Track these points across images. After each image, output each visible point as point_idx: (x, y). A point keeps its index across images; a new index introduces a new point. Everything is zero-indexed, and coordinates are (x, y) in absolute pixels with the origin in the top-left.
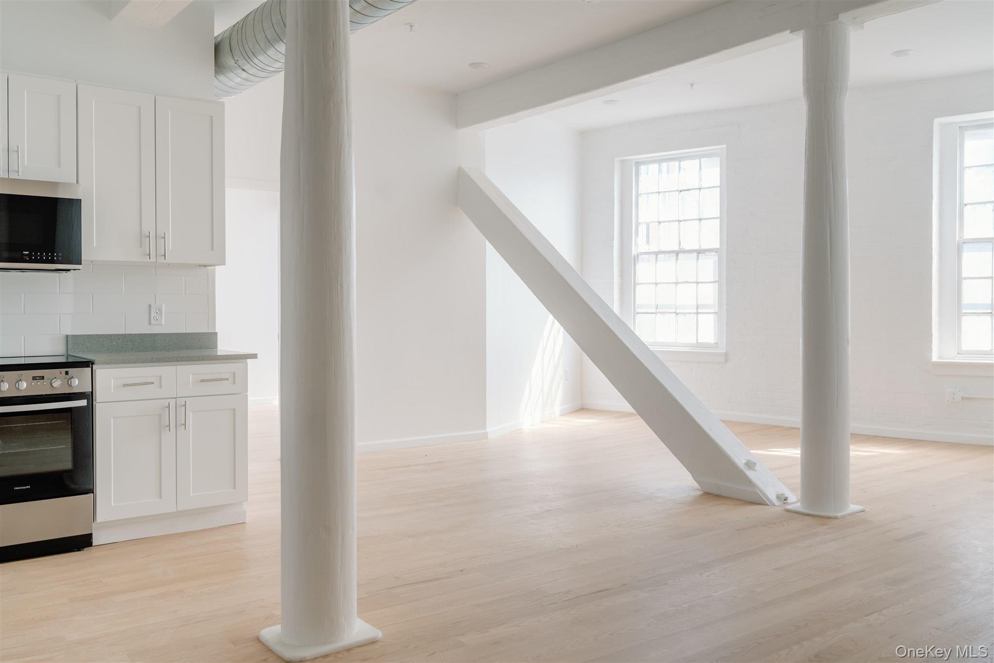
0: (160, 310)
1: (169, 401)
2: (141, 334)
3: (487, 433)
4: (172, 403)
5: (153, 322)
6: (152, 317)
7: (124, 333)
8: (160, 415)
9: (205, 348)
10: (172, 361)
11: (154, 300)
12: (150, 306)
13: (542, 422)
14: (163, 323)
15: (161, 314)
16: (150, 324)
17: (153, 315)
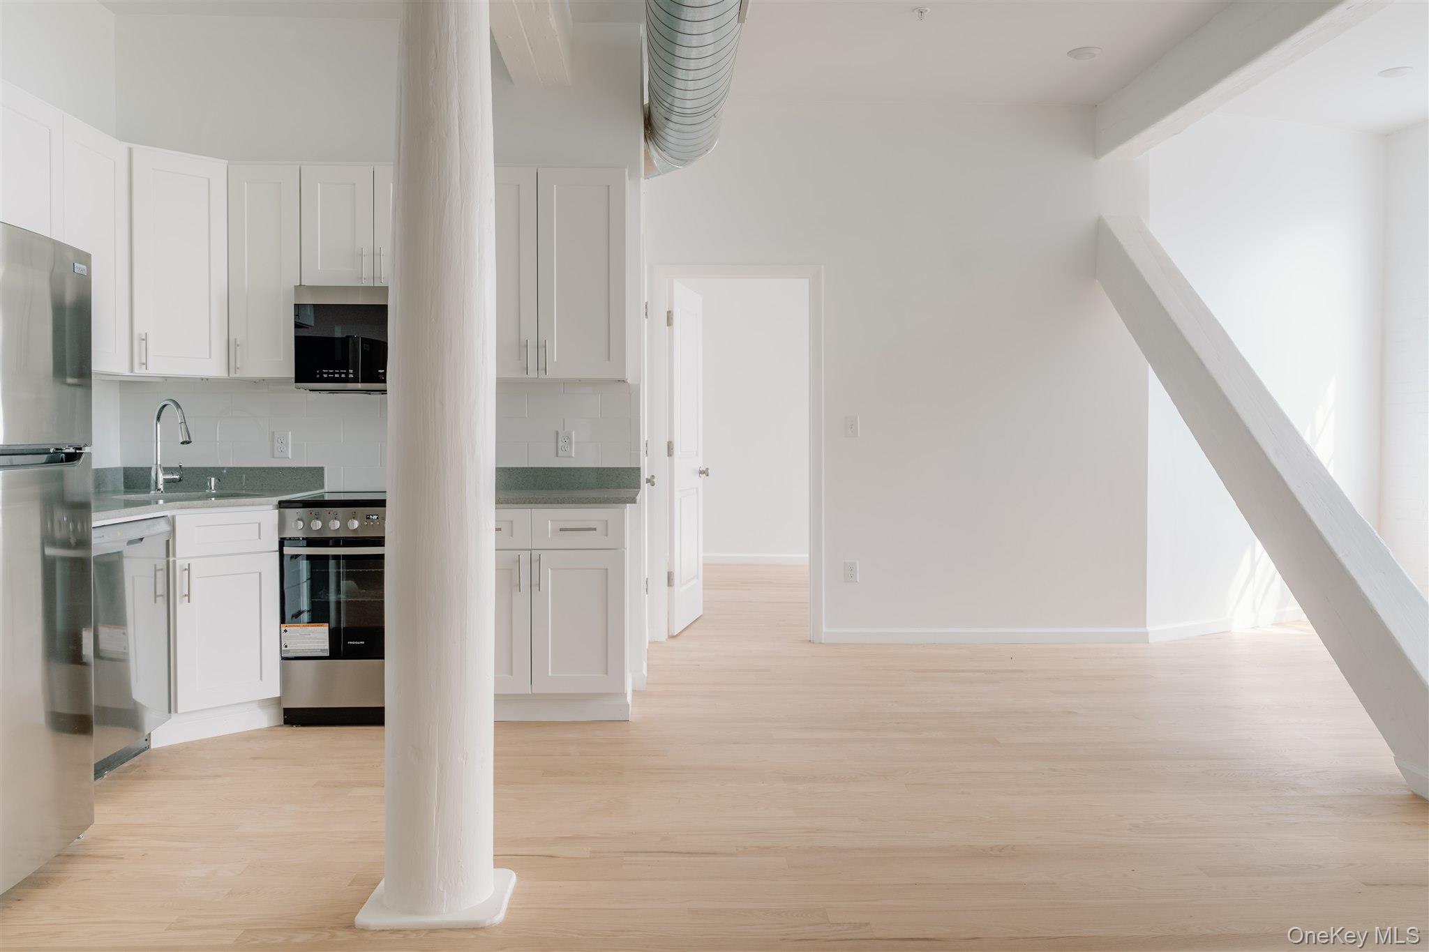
0: (569, 438)
1: (519, 553)
2: (544, 468)
3: (1147, 633)
4: (525, 556)
5: (561, 453)
6: (560, 447)
7: (526, 466)
8: (511, 570)
9: (624, 487)
10: (524, 503)
11: (562, 425)
12: (557, 433)
13: (1276, 624)
14: (573, 455)
15: (570, 444)
16: (557, 456)
17: (561, 444)
